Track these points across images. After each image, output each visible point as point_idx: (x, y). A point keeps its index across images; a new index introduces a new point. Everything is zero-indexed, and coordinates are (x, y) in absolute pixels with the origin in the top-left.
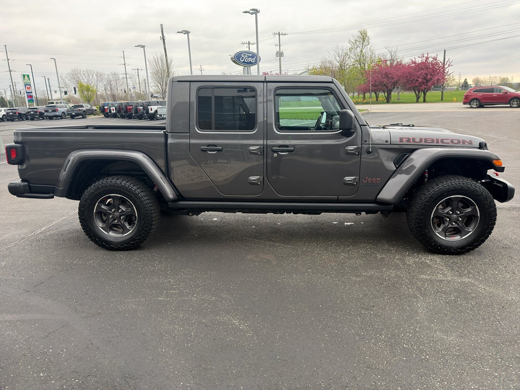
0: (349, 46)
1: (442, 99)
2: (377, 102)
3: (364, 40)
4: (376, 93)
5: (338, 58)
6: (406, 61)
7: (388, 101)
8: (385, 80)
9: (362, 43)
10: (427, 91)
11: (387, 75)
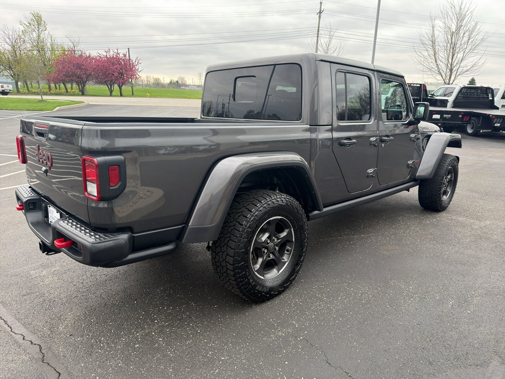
0: (22, 28)
1: (133, 94)
2: (67, 93)
3: (39, 24)
4: (64, 85)
5: (8, 40)
6: (94, 54)
7: (83, 93)
8: (78, 72)
9: (38, 27)
10: (122, 86)
11: (79, 66)
